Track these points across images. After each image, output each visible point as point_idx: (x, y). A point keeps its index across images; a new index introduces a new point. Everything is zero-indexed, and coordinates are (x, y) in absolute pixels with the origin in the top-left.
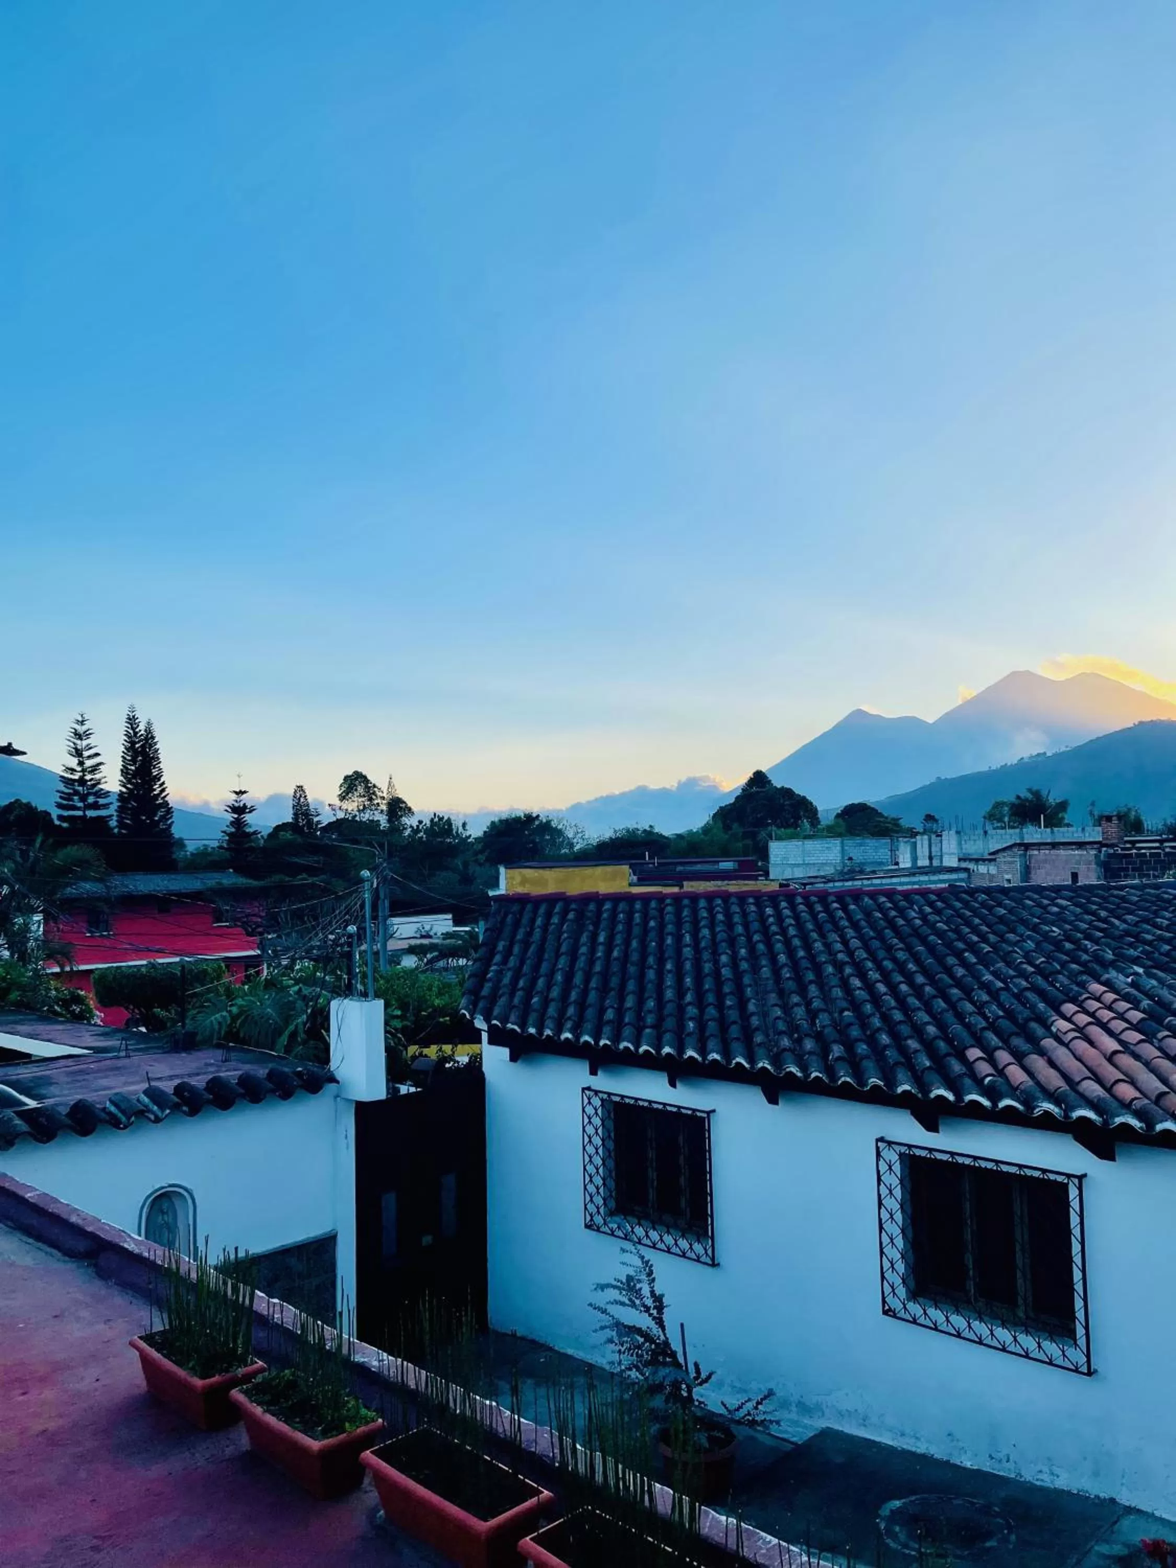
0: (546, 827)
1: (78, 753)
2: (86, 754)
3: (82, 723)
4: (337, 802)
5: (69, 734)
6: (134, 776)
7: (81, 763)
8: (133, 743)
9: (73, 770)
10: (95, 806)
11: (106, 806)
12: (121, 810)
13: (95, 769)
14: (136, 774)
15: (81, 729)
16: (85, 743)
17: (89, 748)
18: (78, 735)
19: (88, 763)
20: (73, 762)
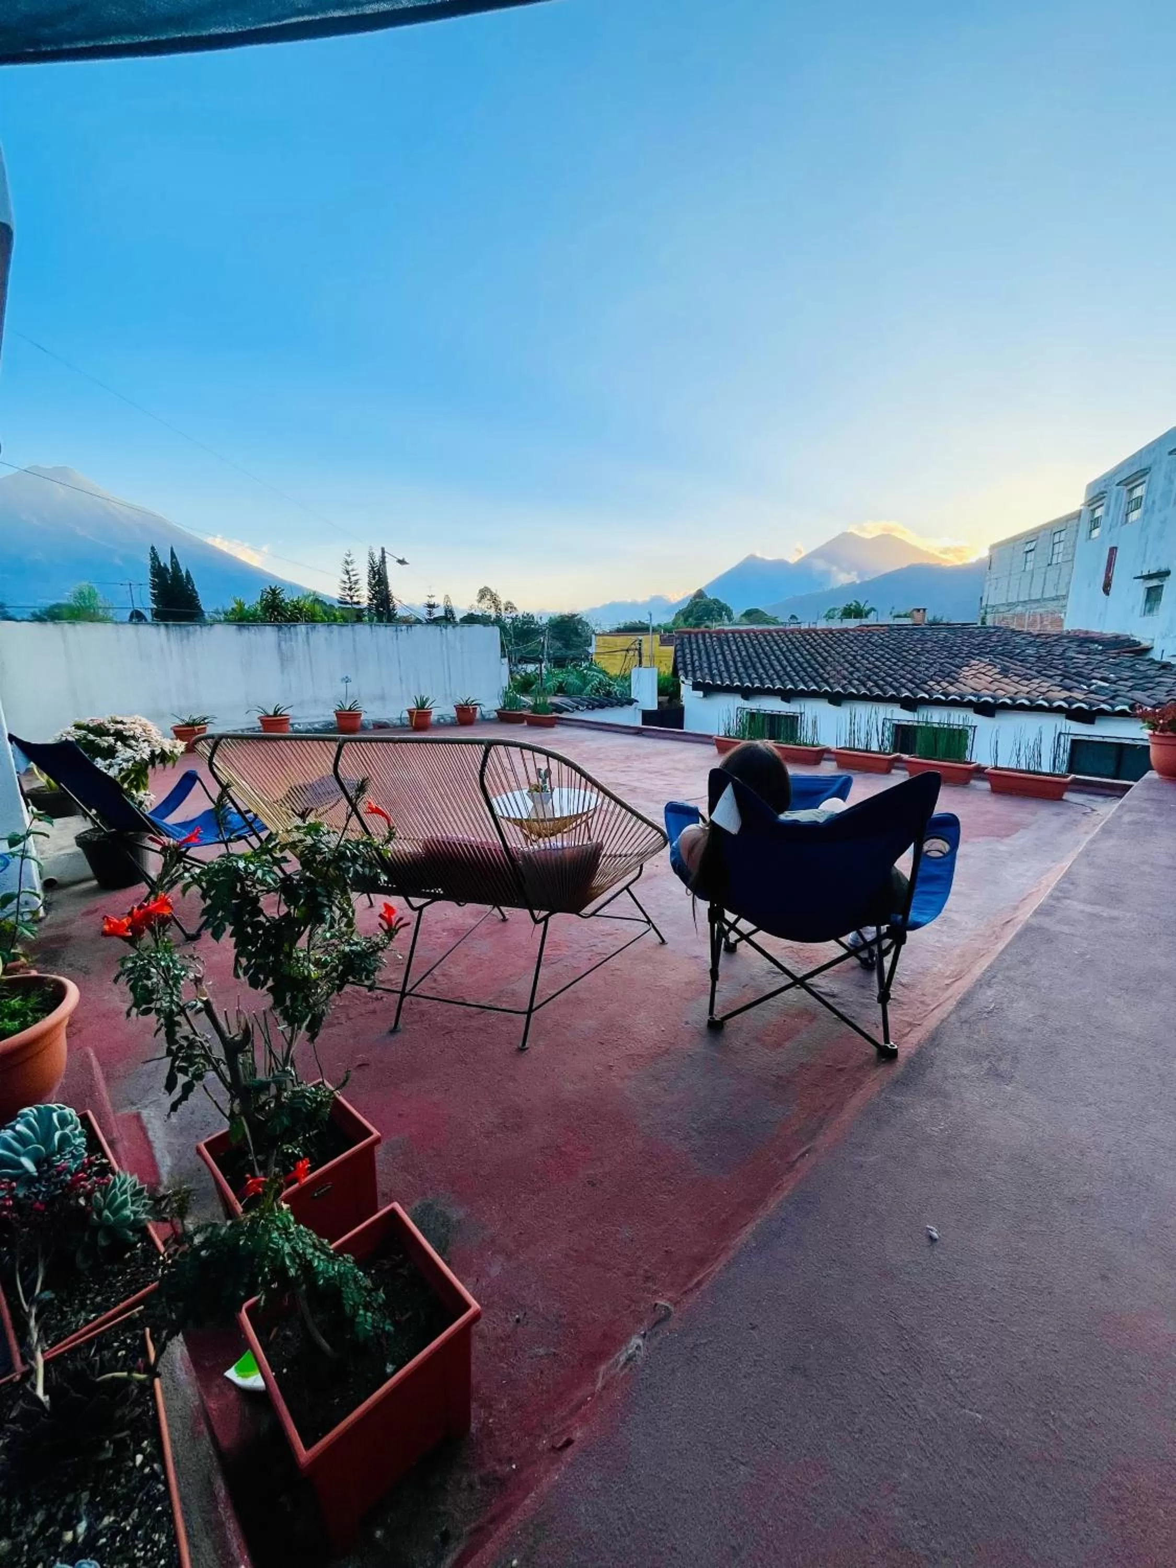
0: (580, 620)
1: (348, 572)
2: (351, 573)
3: (349, 555)
4: (476, 604)
5: (342, 561)
6: (375, 586)
7: (349, 578)
8: (373, 568)
9: (345, 582)
13: (356, 582)
14: (376, 584)
15: (349, 559)
17: (353, 570)
18: (347, 562)
19: (353, 579)
20: (346, 578)
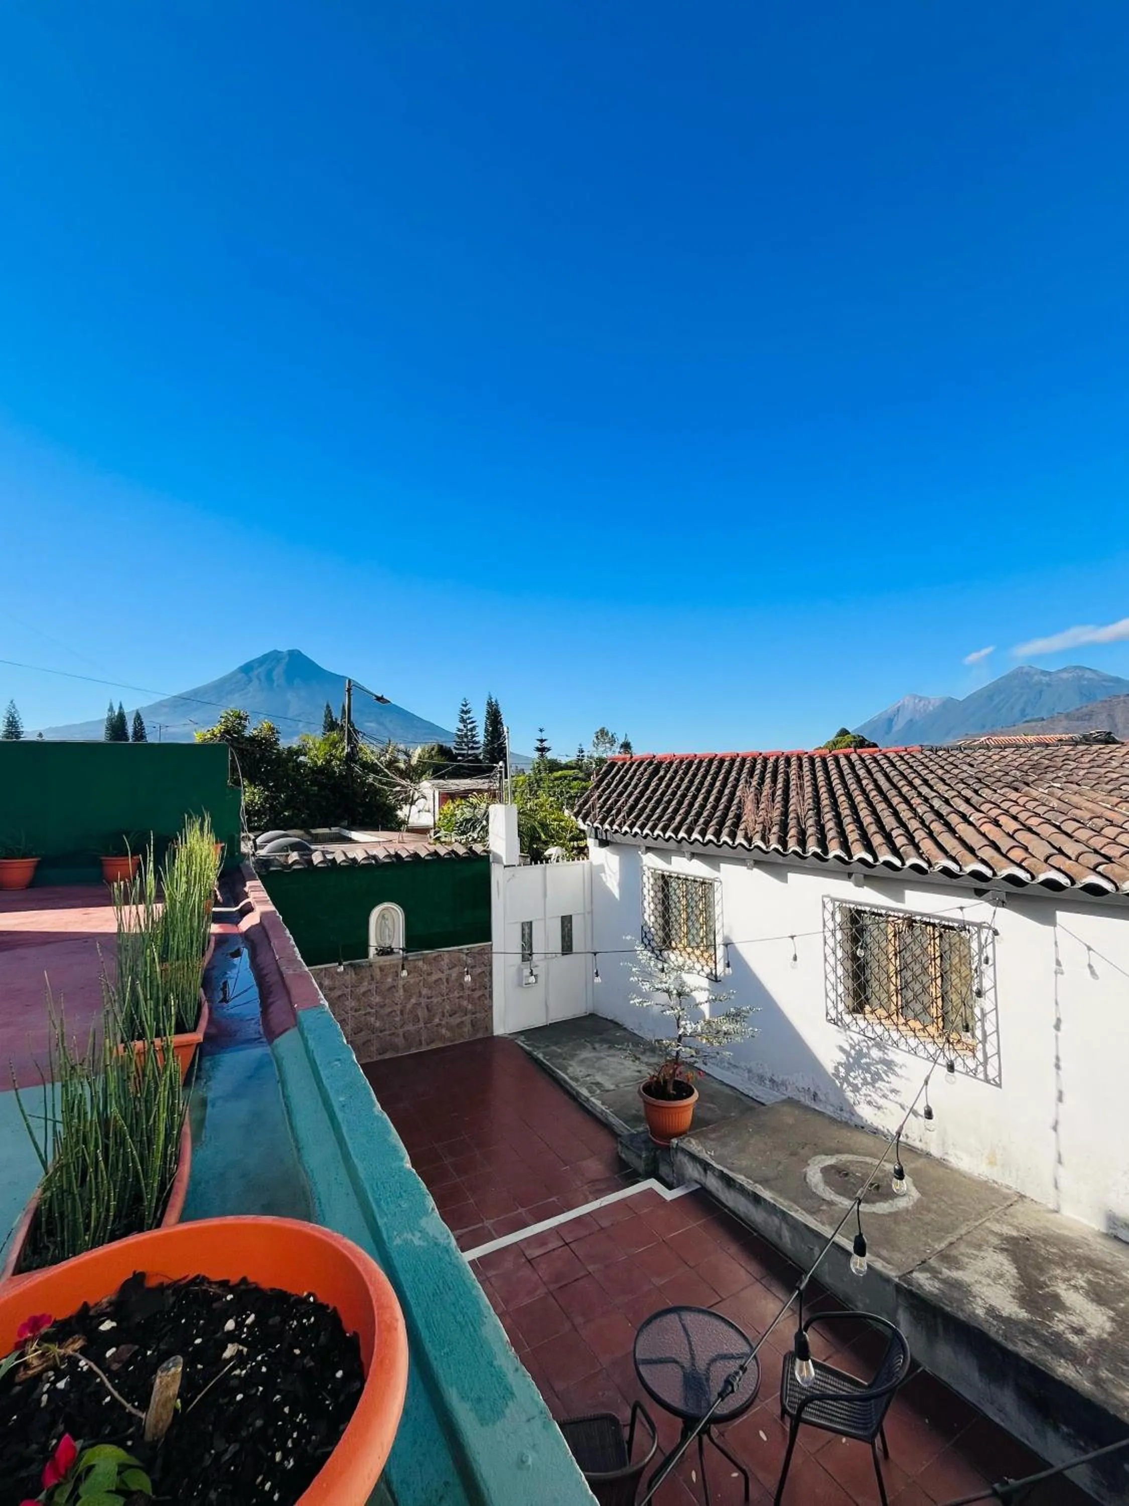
1: (463, 721)
2: (468, 721)
3: (465, 705)
4: (593, 748)
5: (458, 711)
7: (465, 726)
9: (459, 730)
10: (473, 748)
11: (478, 748)
12: (486, 752)
13: (472, 729)
14: (492, 732)
15: (465, 709)
16: (468, 715)
17: (469, 718)
18: (463, 712)
19: (469, 726)
20: (461, 726)
